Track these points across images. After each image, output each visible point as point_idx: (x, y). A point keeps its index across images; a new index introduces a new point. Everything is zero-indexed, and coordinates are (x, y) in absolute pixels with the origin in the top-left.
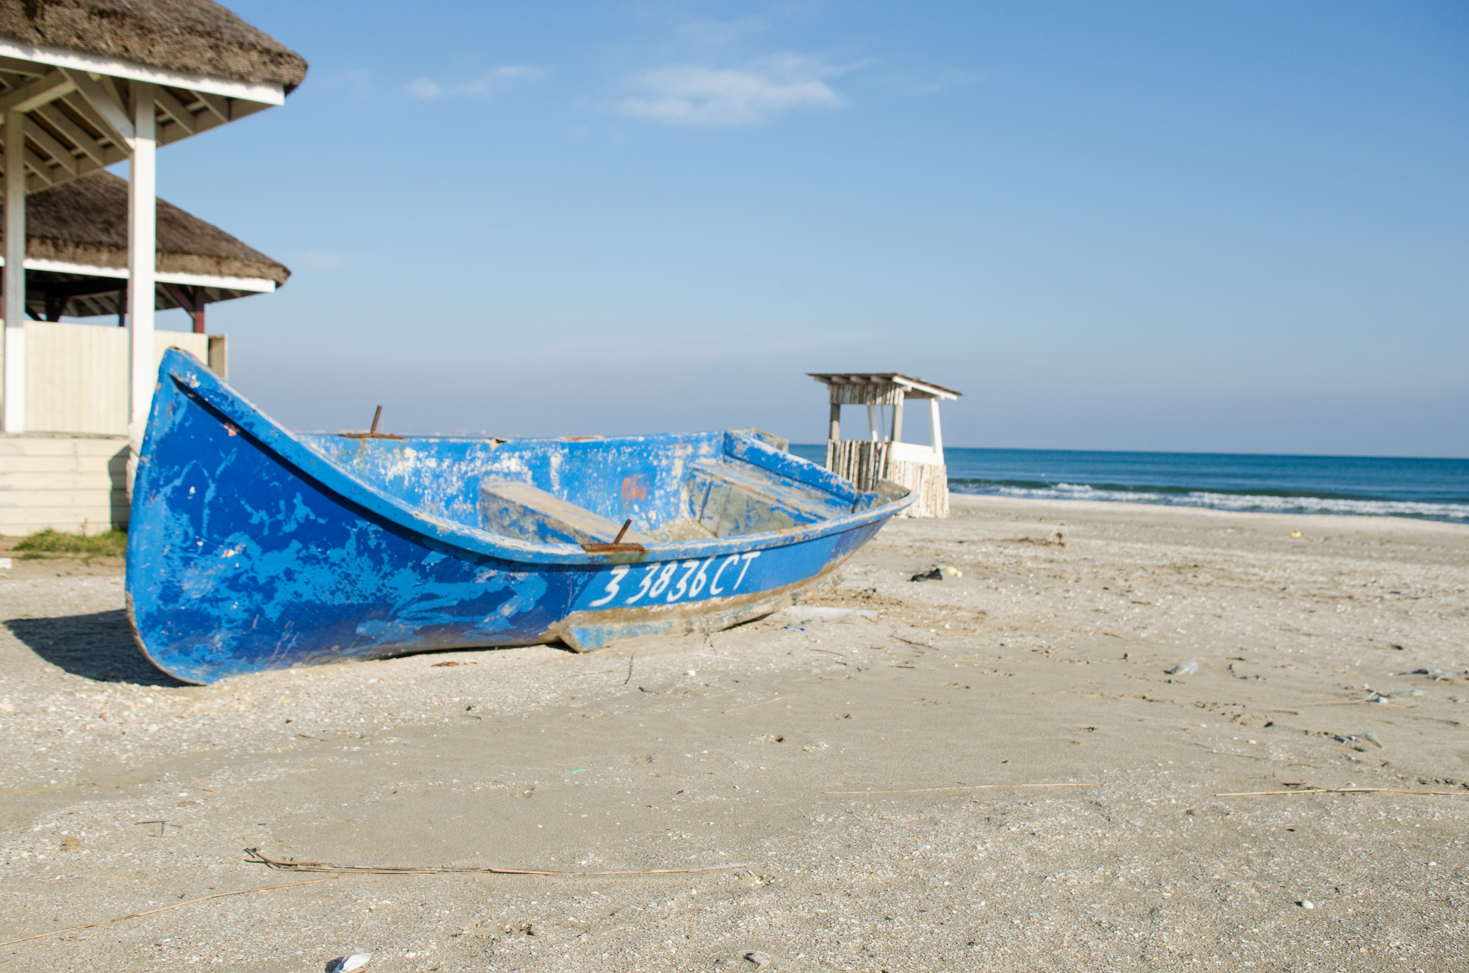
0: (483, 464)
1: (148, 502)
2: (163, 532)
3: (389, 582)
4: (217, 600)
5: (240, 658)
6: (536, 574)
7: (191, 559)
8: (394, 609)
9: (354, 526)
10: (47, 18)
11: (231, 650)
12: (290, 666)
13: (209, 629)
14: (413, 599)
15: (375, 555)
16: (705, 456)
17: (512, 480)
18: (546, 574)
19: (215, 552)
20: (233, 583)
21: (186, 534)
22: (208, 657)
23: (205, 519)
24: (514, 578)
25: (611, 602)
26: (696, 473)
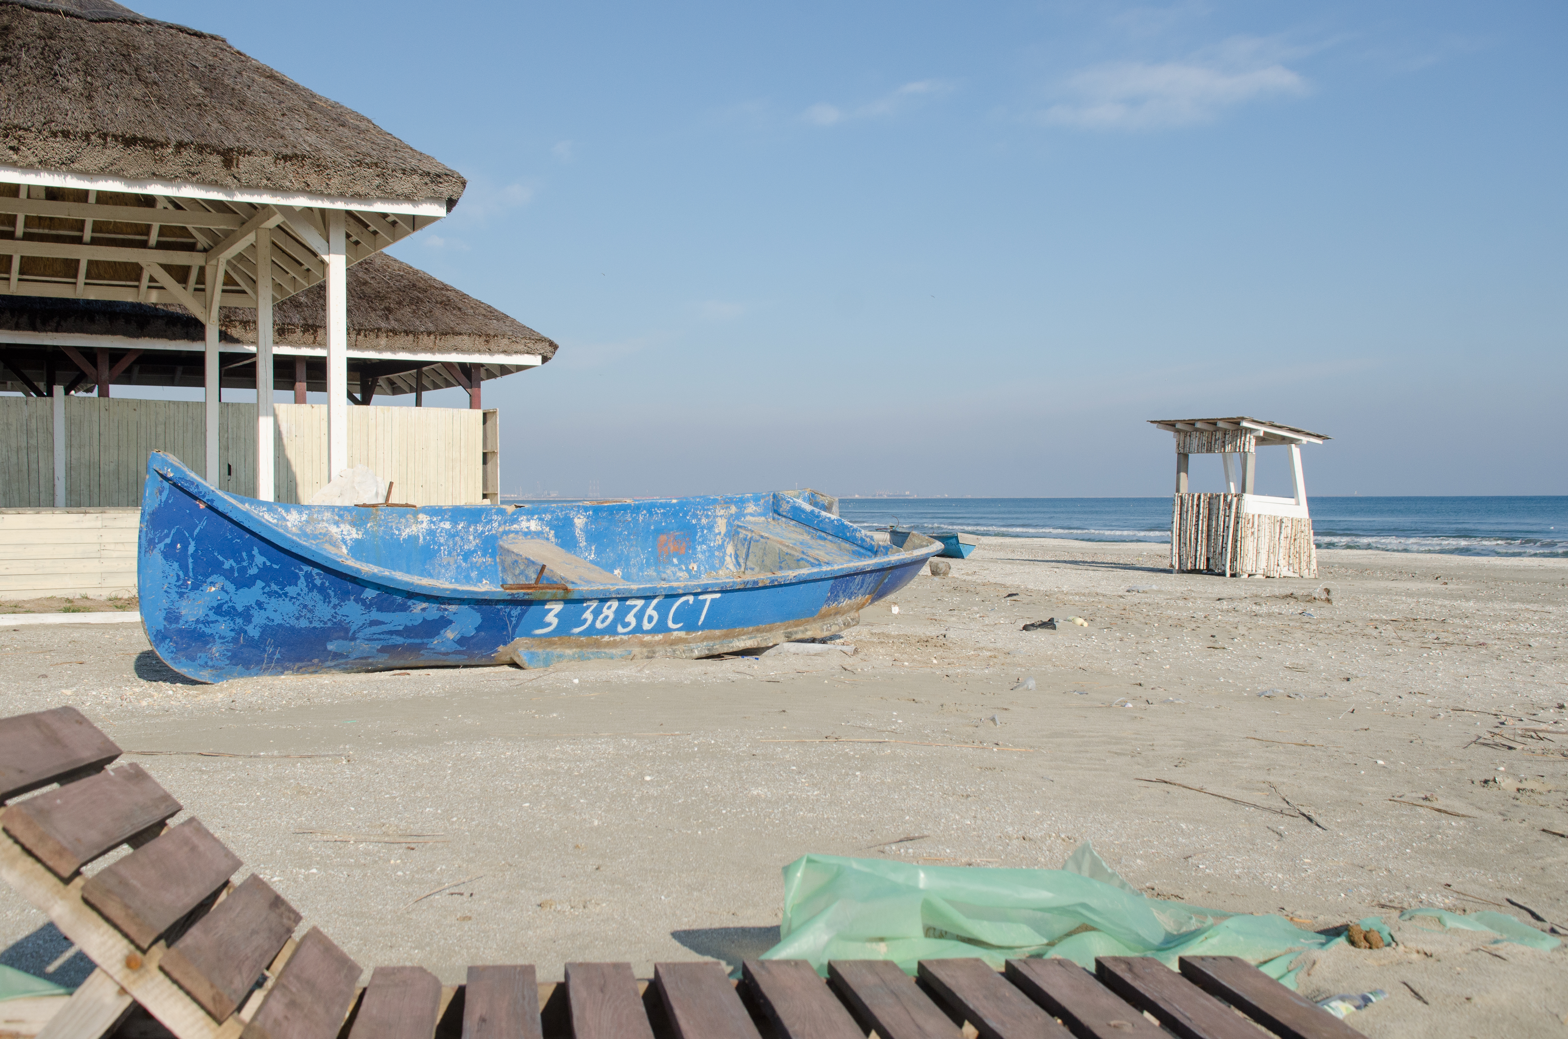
0: (500, 525)
1: (148, 555)
2: (162, 575)
3: (341, 611)
4: (208, 623)
5: (237, 665)
6: (467, 607)
7: (184, 593)
8: (351, 632)
9: (301, 570)
10: (241, 166)
11: (228, 659)
12: (282, 673)
13: (207, 643)
14: (364, 624)
15: (322, 590)
16: (752, 515)
17: (532, 538)
18: (476, 607)
19: (201, 588)
20: (218, 610)
21: (178, 576)
22: (210, 663)
23: (191, 566)
24: (446, 610)
25: (553, 631)
26: (739, 530)
